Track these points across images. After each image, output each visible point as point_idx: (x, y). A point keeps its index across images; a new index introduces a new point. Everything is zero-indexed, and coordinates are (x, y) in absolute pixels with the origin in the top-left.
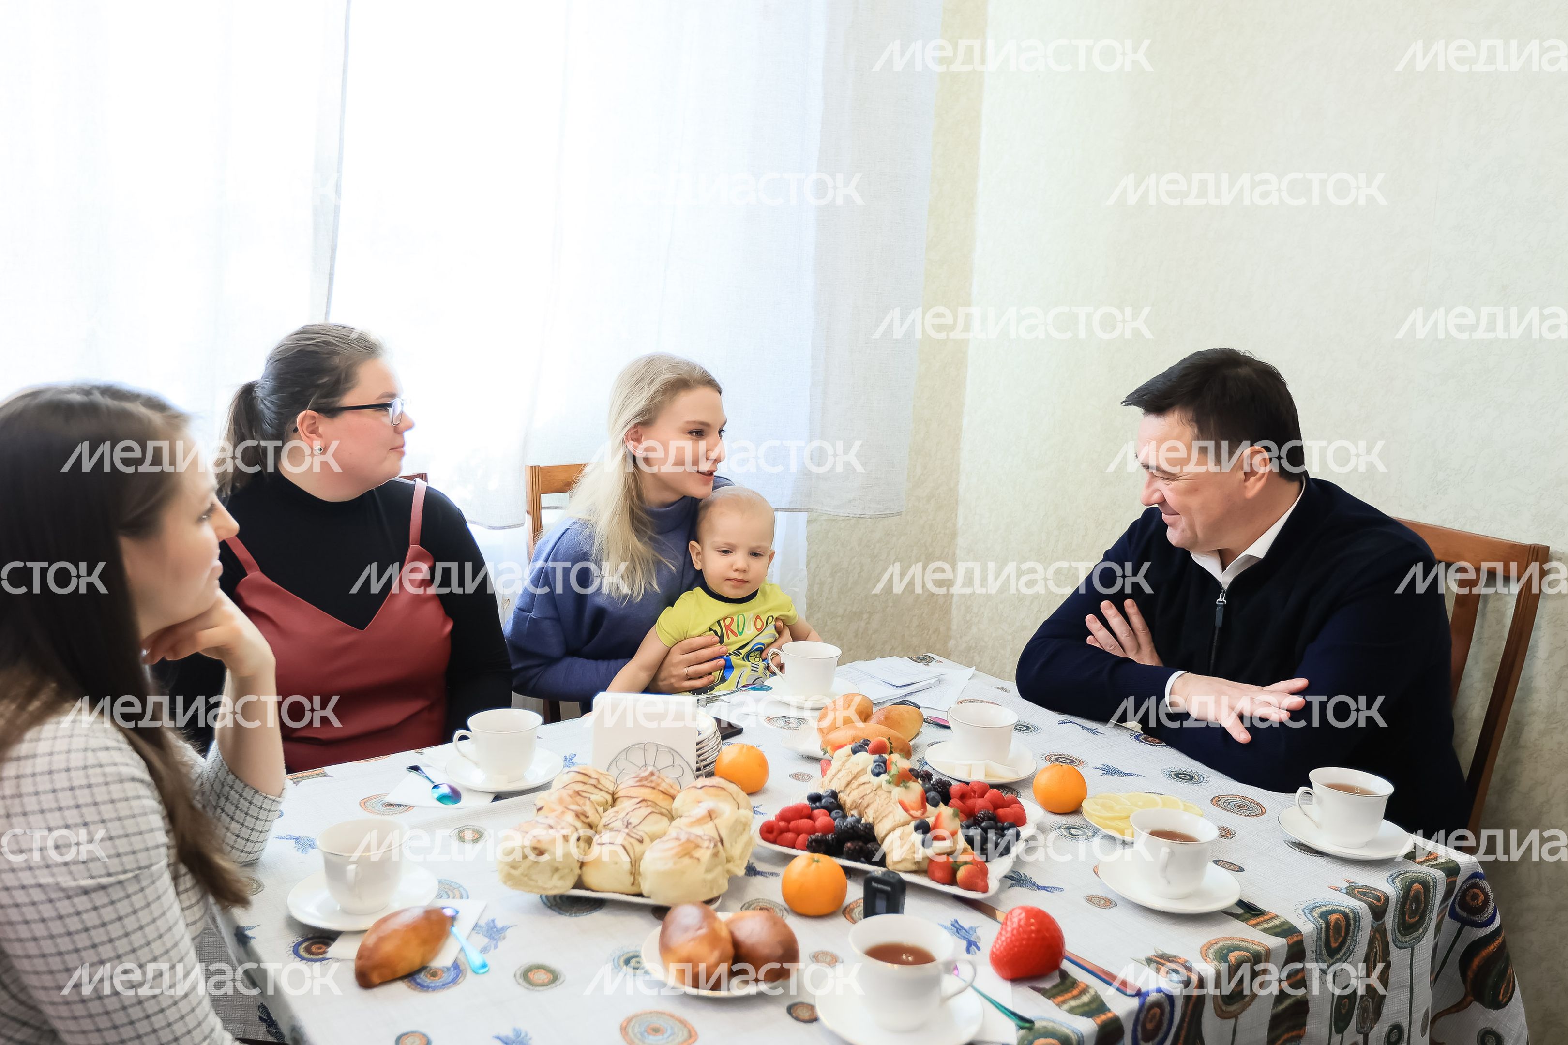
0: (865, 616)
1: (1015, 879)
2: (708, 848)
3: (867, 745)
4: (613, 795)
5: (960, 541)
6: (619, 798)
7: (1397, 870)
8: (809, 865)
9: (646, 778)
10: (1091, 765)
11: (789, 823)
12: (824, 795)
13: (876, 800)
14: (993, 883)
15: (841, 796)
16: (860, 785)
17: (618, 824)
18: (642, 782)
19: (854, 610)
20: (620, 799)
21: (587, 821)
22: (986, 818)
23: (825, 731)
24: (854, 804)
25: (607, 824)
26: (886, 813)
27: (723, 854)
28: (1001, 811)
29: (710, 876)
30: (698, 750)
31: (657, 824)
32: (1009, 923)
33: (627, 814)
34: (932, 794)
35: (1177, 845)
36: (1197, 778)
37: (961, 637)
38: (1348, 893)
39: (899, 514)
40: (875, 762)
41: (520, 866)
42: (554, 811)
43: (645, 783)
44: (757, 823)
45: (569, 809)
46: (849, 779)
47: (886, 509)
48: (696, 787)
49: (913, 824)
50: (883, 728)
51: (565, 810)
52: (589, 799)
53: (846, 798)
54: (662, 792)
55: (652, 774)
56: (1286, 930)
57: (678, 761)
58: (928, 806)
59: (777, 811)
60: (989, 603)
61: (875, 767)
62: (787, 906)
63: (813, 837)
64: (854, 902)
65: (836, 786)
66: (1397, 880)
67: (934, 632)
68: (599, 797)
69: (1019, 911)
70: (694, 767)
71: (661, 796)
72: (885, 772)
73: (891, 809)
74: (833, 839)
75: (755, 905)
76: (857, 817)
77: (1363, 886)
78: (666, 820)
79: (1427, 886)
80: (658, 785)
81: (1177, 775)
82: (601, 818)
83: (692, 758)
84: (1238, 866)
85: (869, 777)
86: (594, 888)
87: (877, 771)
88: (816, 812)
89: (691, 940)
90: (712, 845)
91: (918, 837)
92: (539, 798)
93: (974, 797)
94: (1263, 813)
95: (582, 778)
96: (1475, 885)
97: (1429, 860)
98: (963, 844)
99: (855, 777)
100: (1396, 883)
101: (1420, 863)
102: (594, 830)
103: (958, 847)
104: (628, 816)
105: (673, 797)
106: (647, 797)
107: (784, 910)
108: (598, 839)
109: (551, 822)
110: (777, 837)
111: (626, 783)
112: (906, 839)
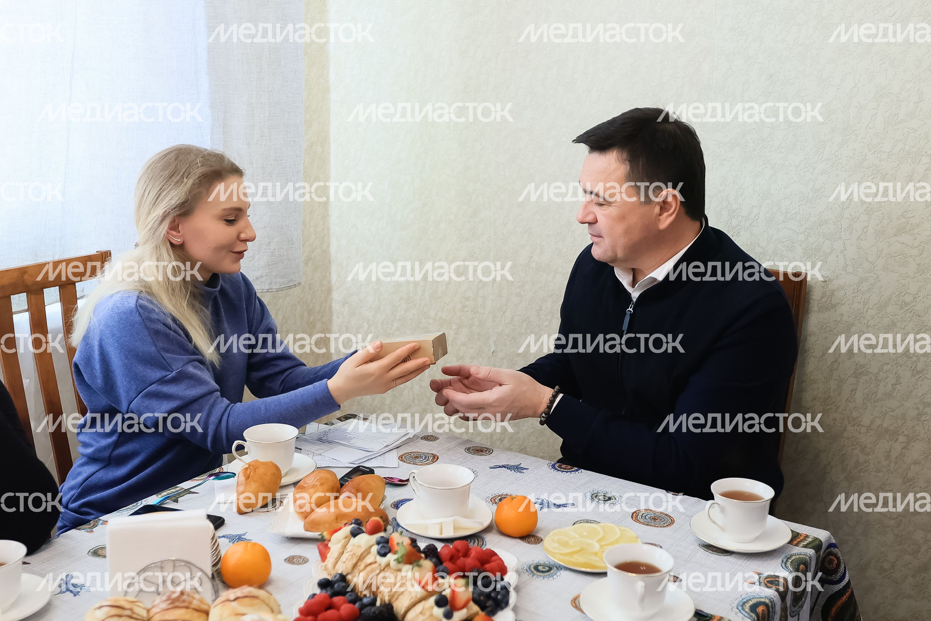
3: (362, 525)
7: (784, 556)
9: (177, 599)
12: (334, 579)
15: (349, 578)
16: (366, 566)
18: (175, 603)
28: (487, 566)
39: (299, 284)
40: (377, 543)
43: (177, 604)
46: (354, 561)
48: (228, 600)
49: (432, 599)
53: (354, 579)
54: (196, 610)
55: (181, 593)
57: (196, 573)
59: (300, 606)
61: (379, 547)
65: (341, 568)
66: (789, 564)
70: (211, 576)
71: (196, 614)
72: (390, 551)
76: (372, 597)
79: (806, 563)
80: (190, 603)
83: (208, 568)
85: (375, 557)
87: (383, 552)
88: (333, 600)
91: (439, 612)
94: (673, 522)
95: (115, 611)
96: (831, 554)
97: (801, 541)
98: (475, 608)
99: (361, 558)
100: (789, 567)
101: (797, 545)
103: (472, 612)
105: (206, 613)
106: (183, 618)
111: (159, 608)
112: (428, 614)
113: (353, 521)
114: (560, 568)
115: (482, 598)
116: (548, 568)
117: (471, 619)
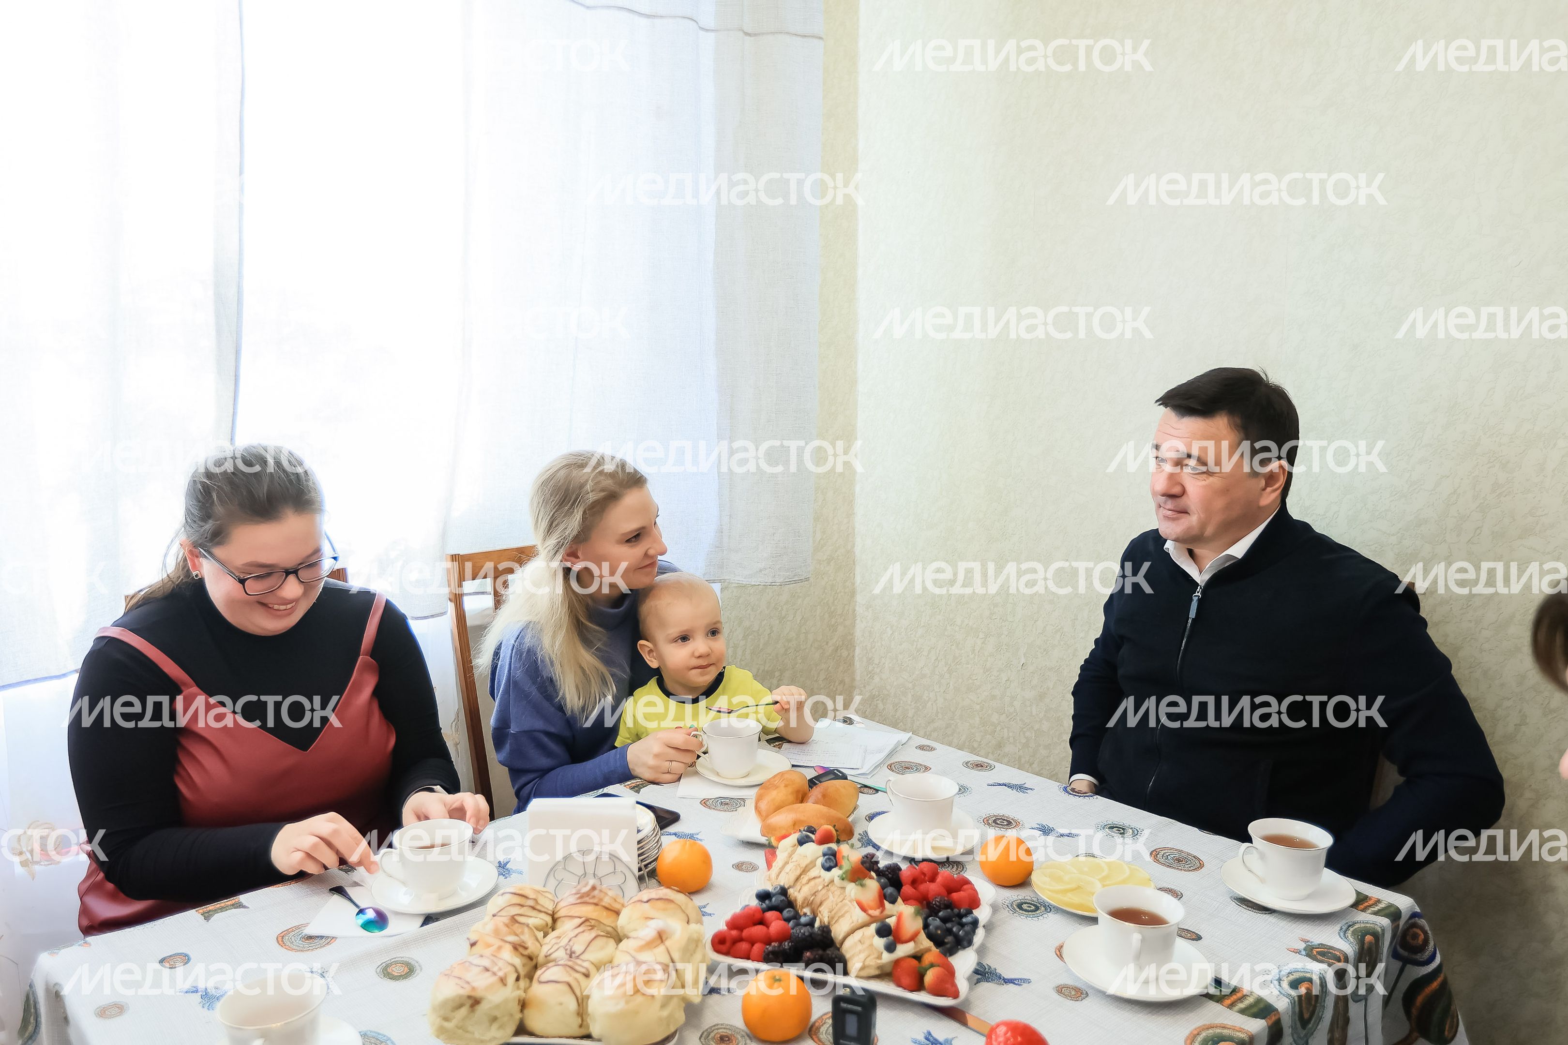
0: (777, 674)
1: (982, 974)
3: (813, 832)
4: (553, 916)
5: (860, 599)
6: (559, 918)
7: (1344, 922)
9: (587, 894)
10: (1027, 825)
11: (741, 932)
12: (774, 892)
13: (829, 897)
14: (962, 984)
15: (791, 892)
16: (810, 880)
17: (561, 954)
18: (585, 898)
19: (766, 669)
20: (561, 920)
21: (526, 953)
22: (942, 906)
23: (764, 814)
24: (807, 902)
25: (549, 953)
26: (843, 913)
28: (955, 895)
29: (665, 1013)
30: (639, 855)
31: (604, 949)
32: (994, 1043)
33: (569, 940)
34: (890, 890)
36: (1130, 830)
37: (865, 687)
38: (1308, 955)
39: (807, 579)
40: (824, 855)
41: (454, 1018)
42: (489, 946)
43: (587, 899)
44: (708, 936)
45: (506, 942)
46: (798, 872)
47: (795, 575)
48: (641, 901)
49: (874, 927)
50: (823, 809)
51: (501, 943)
52: (527, 925)
53: (796, 894)
54: (607, 908)
55: (594, 888)
56: (1261, 1009)
57: (619, 867)
58: (886, 903)
59: (728, 916)
60: (889, 654)
61: (826, 861)
62: (748, 1032)
63: (770, 948)
64: (818, 1019)
65: (784, 880)
67: (840, 684)
68: (538, 920)
69: (1003, 1027)
70: (637, 874)
71: (605, 913)
72: (836, 866)
73: (846, 908)
74: (790, 948)
75: (716, 1031)
76: (811, 917)
77: (1319, 945)
78: (612, 942)
79: (1377, 937)
80: (601, 900)
81: (1111, 829)
82: (541, 946)
83: (631, 859)
84: (1195, 933)
85: (818, 871)
86: (537, 1032)
87: (828, 866)
88: (768, 915)
91: (880, 942)
93: (926, 879)
94: (1202, 866)
95: (517, 900)
96: (1415, 925)
97: (1370, 906)
98: (927, 943)
99: (805, 871)
100: (1349, 937)
101: (1364, 910)
102: (534, 962)
103: (922, 947)
104: (571, 943)
105: (617, 913)
106: (590, 916)
107: (746, 1037)
108: (539, 978)
109: (486, 963)
110: (730, 948)
111: (566, 900)
112: (867, 943)
113: (806, 828)
114: (1048, 908)
115: (939, 932)
116: (1035, 908)
117: (919, 955)
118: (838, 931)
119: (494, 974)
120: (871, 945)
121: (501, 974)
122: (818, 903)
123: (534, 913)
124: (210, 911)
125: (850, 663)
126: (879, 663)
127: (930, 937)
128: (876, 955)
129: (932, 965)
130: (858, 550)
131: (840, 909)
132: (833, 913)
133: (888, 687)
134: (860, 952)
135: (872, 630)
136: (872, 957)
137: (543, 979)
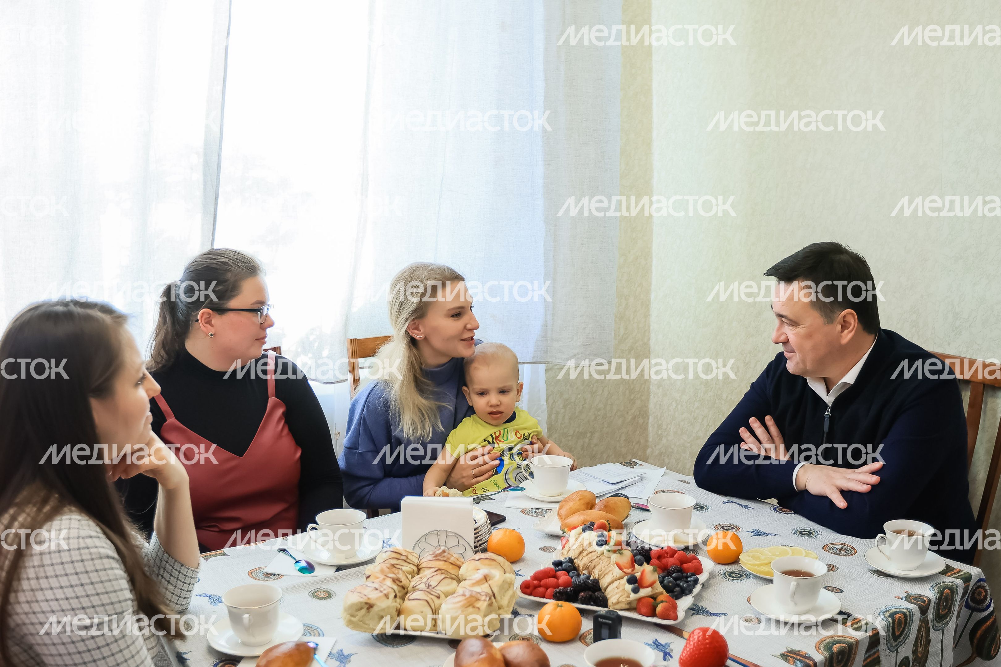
0: (589, 435)
1: (695, 610)
2: (485, 600)
3: (593, 525)
4: (418, 566)
7: (935, 582)
8: (555, 609)
9: (440, 555)
10: (745, 530)
11: (541, 581)
12: (564, 561)
13: (600, 563)
14: (681, 614)
15: (576, 561)
16: (588, 554)
17: (422, 586)
18: (437, 557)
19: (580, 430)
20: (423, 569)
21: (400, 584)
22: (675, 571)
23: (563, 518)
24: (585, 567)
25: (415, 586)
27: (495, 604)
28: (685, 566)
30: (475, 534)
31: (449, 586)
32: (691, 639)
33: (428, 579)
34: (639, 557)
35: (802, 580)
36: (814, 533)
37: (655, 446)
38: (906, 600)
40: (598, 537)
41: (357, 615)
42: (378, 578)
43: (439, 558)
44: (518, 582)
45: (388, 577)
46: (581, 550)
48: (475, 560)
49: (626, 578)
50: (604, 514)
51: (386, 577)
52: (402, 569)
53: (579, 562)
54: (452, 564)
55: (444, 551)
56: (868, 627)
57: (462, 542)
58: (636, 565)
59: (532, 574)
60: (674, 421)
61: (599, 541)
62: (540, 636)
63: (557, 590)
64: (587, 631)
65: (572, 555)
66: (936, 589)
67: (637, 444)
68: (407, 568)
69: (698, 631)
70: (473, 545)
71: (451, 566)
72: (606, 544)
73: (610, 569)
74: (571, 591)
75: (519, 637)
76: (588, 575)
77: (915, 594)
78: (455, 583)
79: (954, 591)
80: (449, 559)
81: (801, 533)
82: (410, 582)
83: (471, 539)
84: (839, 589)
86: (408, 628)
87: (600, 543)
88: (559, 573)
89: (476, 662)
90: (488, 598)
91: (629, 587)
92: (368, 569)
93: (667, 557)
94: (856, 552)
95: (395, 555)
96: (980, 586)
97: (953, 573)
98: (659, 588)
99: (585, 548)
101: (948, 575)
102: (406, 590)
103: (657, 591)
104: (429, 581)
105: (459, 567)
106: (441, 567)
107: (539, 639)
108: (409, 597)
109: (376, 586)
110: (532, 591)
111: (426, 559)
112: (621, 588)
113: (589, 523)
114: (749, 575)
115: (670, 584)
116: (740, 576)
117: (655, 597)
118: (603, 583)
119: (381, 592)
120: (624, 589)
121: (385, 592)
122: (593, 567)
123: (406, 564)
124: (207, 556)
125: (644, 428)
126: (666, 428)
127: (664, 587)
128: (626, 595)
129: (662, 602)
130: (652, 342)
131: (606, 570)
132: (601, 572)
133: (672, 447)
134: (616, 593)
135: (662, 403)
136: (623, 596)
137: (411, 598)
